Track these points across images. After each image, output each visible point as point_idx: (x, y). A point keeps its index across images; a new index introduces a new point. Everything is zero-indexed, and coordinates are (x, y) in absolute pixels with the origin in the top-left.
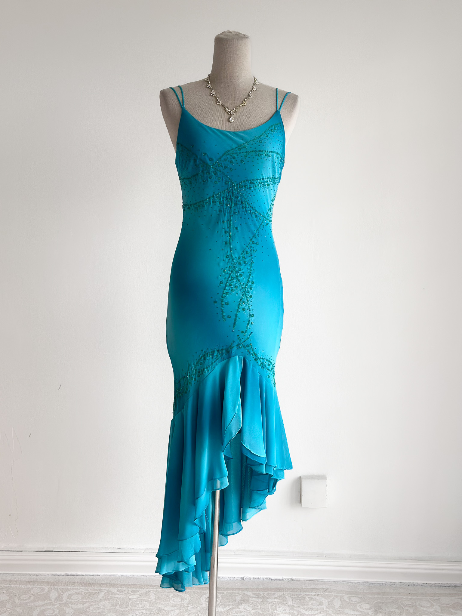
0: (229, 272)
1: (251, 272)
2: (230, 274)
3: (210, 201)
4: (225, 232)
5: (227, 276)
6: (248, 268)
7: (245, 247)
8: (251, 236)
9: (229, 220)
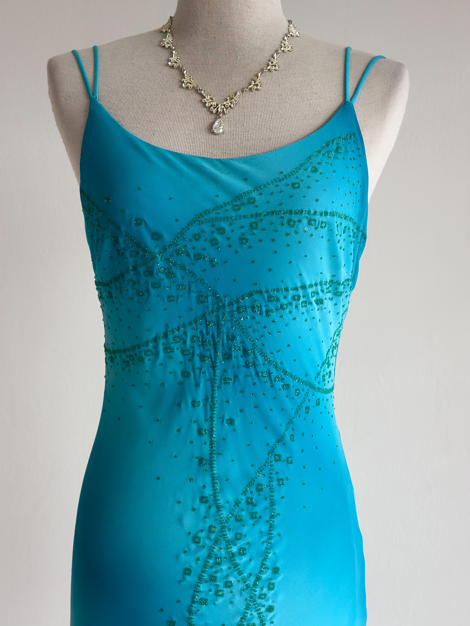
0: (207, 541)
1: (269, 543)
2: (211, 549)
3: (156, 347)
4: (200, 432)
5: (203, 553)
6: (261, 532)
7: (252, 471)
8: (272, 441)
9: (209, 400)
